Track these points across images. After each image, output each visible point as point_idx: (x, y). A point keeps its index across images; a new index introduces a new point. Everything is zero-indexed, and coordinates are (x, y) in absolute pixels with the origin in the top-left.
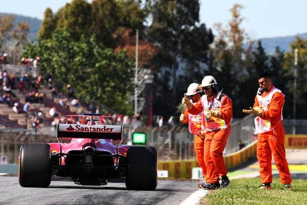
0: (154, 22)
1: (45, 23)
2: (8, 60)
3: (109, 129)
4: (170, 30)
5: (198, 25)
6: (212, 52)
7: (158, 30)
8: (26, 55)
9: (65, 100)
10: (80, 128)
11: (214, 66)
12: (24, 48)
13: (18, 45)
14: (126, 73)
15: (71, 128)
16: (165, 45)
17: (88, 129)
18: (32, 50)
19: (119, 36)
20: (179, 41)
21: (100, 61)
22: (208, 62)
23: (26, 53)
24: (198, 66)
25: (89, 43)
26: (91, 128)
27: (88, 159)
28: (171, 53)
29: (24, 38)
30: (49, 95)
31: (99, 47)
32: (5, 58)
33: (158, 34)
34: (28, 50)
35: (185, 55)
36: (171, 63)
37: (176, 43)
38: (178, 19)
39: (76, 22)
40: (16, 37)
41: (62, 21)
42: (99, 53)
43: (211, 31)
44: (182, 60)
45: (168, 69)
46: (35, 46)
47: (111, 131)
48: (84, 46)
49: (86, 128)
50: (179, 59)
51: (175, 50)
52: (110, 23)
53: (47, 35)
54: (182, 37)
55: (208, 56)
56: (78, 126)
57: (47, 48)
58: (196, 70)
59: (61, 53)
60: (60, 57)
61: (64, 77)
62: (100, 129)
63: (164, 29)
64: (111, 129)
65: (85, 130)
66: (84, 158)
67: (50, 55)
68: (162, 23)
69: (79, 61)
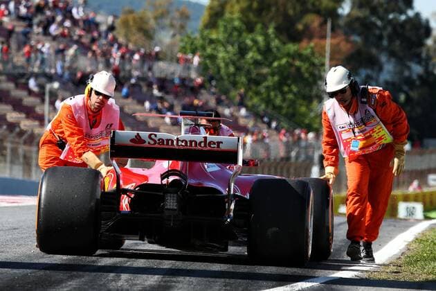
0: (352, 8)
1: (211, 8)
2: (161, 56)
3: (214, 143)
4: (374, 19)
5: (410, 13)
6: (428, 50)
7: (358, 19)
8: (183, 50)
9: (232, 109)
10: (157, 139)
11: (431, 68)
12: (182, 40)
13: (174, 35)
14: (312, 74)
15: (138, 139)
16: (366, 40)
17: (172, 141)
18: (192, 44)
19: (307, 27)
20: (385, 34)
21: (279, 59)
22: (423, 63)
23: (184, 48)
24: (409, 68)
25: (266, 35)
26: (178, 139)
27: (171, 203)
28: (374, 51)
29: (182, 27)
30: (212, 103)
31: (280, 40)
32: (157, 54)
33: (357, 25)
34: (186, 43)
35: (392, 54)
36: (373, 63)
37: (380, 38)
38: (385, 6)
39: (250, 8)
40: (172, 26)
41: (232, 6)
42: (278, 49)
43: (427, 21)
44: (388, 61)
45: (369, 72)
46: (195, 39)
47: (218, 146)
48: (260, 39)
49: (168, 140)
50: (383, 58)
51: (378, 46)
52: (294, 9)
53: (212, 24)
54: (389, 29)
55: (424, 55)
56: (153, 136)
57: (212, 42)
58: (406, 73)
59: (230, 48)
60: (227, 52)
61: (232, 78)
62: (196, 142)
63: (365, 18)
64: (219, 143)
65: (168, 144)
66: (163, 199)
67: (215, 49)
68: (363, 10)
69: (252, 58)
